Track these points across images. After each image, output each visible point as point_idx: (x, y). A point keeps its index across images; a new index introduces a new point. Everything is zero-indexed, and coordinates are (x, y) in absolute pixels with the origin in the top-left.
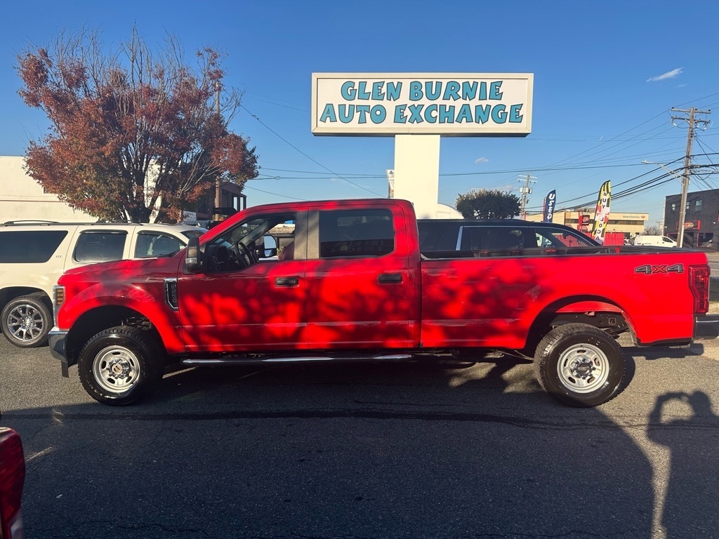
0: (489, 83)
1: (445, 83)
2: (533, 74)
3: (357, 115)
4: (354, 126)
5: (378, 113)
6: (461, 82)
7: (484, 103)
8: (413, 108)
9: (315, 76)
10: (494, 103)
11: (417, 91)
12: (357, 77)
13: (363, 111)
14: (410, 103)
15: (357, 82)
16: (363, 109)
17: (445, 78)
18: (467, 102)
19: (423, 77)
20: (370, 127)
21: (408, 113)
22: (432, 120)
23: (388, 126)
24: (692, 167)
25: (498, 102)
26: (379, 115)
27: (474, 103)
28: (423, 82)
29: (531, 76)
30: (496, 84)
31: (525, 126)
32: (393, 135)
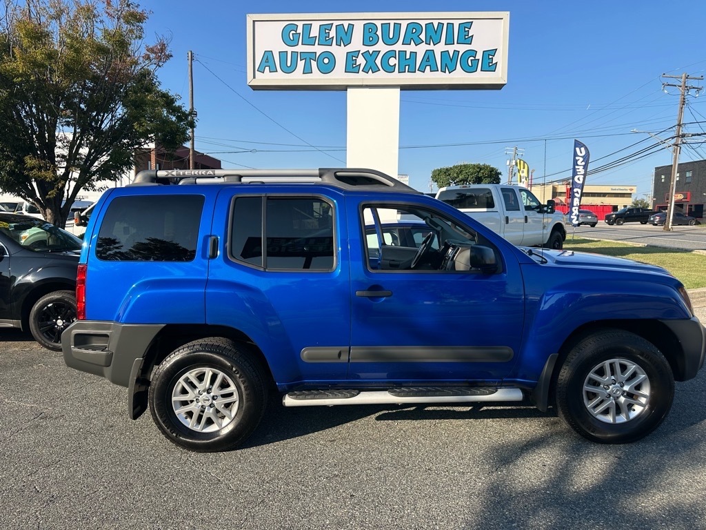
0: (456, 24)
1: (404, 24)
2: (508, 13)
3: (301, 64)
4: (298, 78)
5: (326, 61)
6: (423, 23)
7: (451, 49)
8: (367, 55)
9: (250, 18)
10: (462, 48)
11: (372, 34)
12: (300, 18)
13: (308, 60)
14: (364, 49)
15: (300, 24)
16: (308, 56)
17: (404, 18)
18: (431, 47)
19: (379, 17)
20: (316, 78)
21: (361, 61)
22: (390, 69)
23: (339, 76)
24: (683, 136)
25: (467, 47)
26: (327, 64)
27: (439, 49)
28: (379, 24)
29: (506, 15)
30: (465, 25)
31: (499, 76)
32: (344, 88)
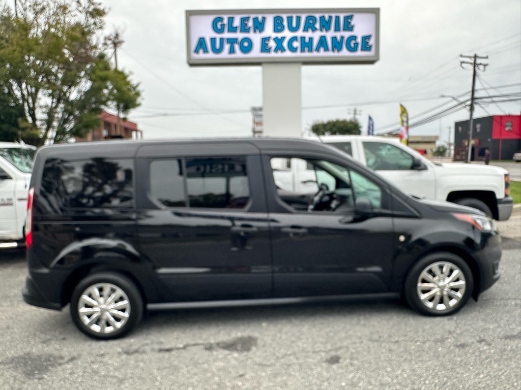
0: (342, 16)
3: (227, 47)
4: (225, 55)
5: (246, 44)
6: (318, 16)
7: (338, 35)
8: (277, 40)
10: (347, 34)
13: (233, 43)
14: (274, 35)
16: (232, 41)
18: (324, 33)
20: (239, 55)
21: (272, 44)
22: (293, 50)
23: (255, 56)
25: (350, 34)
26: (247, 46)
27: (329, 35)
28: (285, 16)
31: (374, 55)
